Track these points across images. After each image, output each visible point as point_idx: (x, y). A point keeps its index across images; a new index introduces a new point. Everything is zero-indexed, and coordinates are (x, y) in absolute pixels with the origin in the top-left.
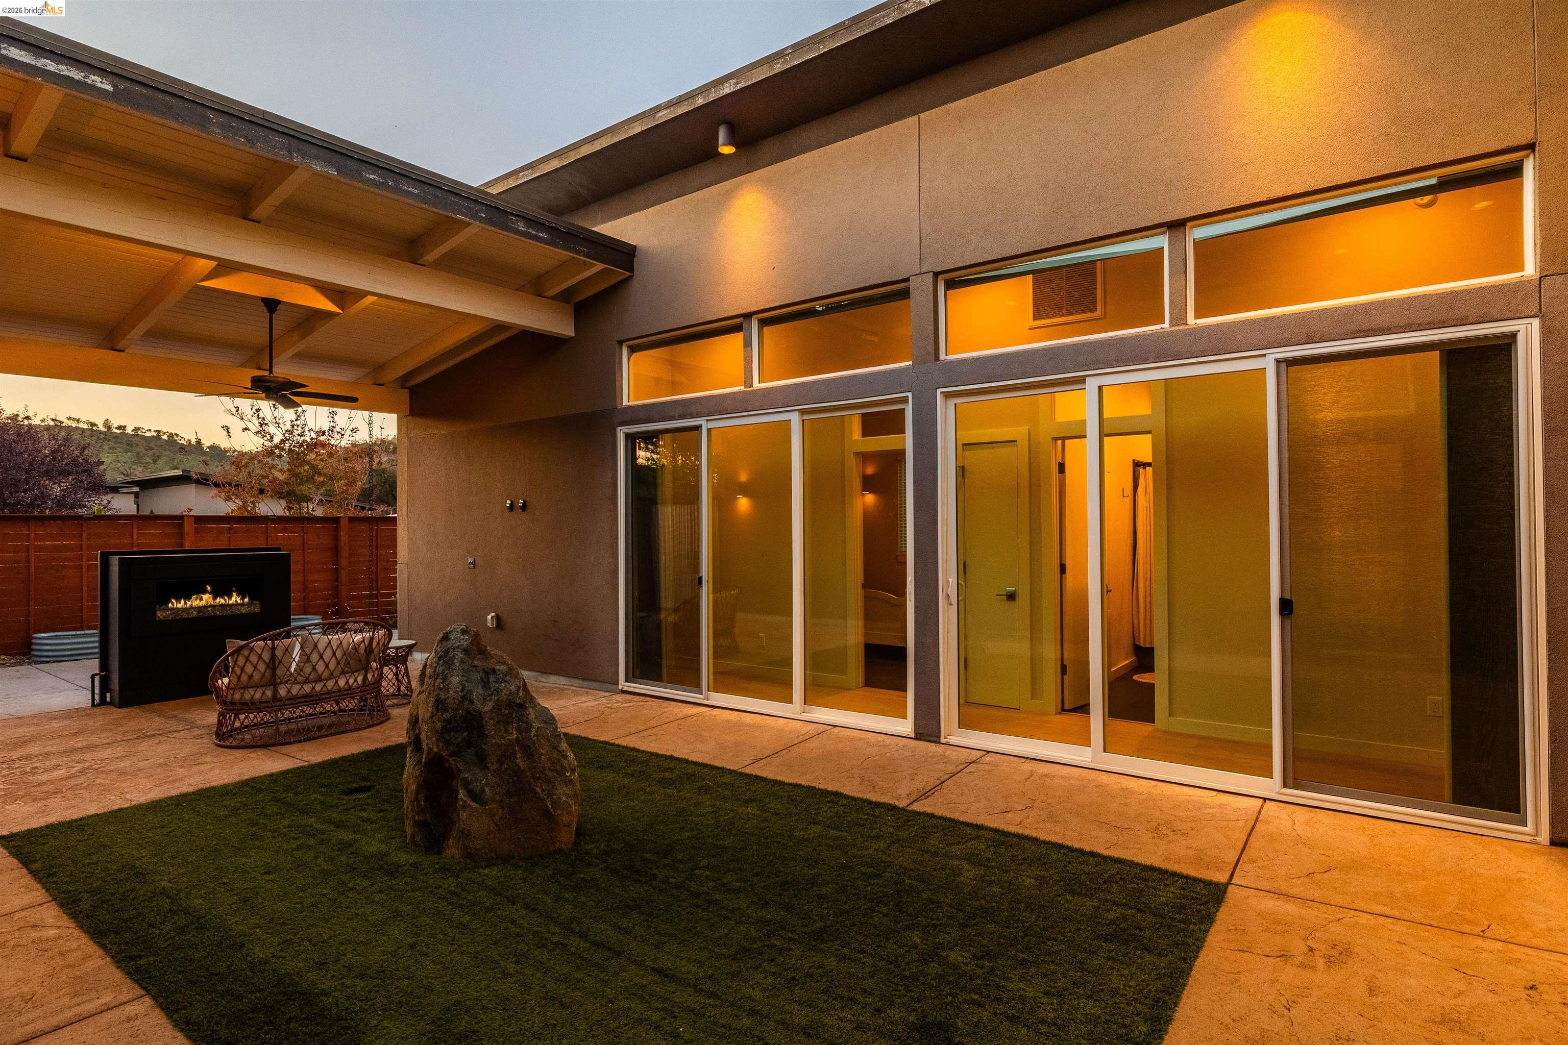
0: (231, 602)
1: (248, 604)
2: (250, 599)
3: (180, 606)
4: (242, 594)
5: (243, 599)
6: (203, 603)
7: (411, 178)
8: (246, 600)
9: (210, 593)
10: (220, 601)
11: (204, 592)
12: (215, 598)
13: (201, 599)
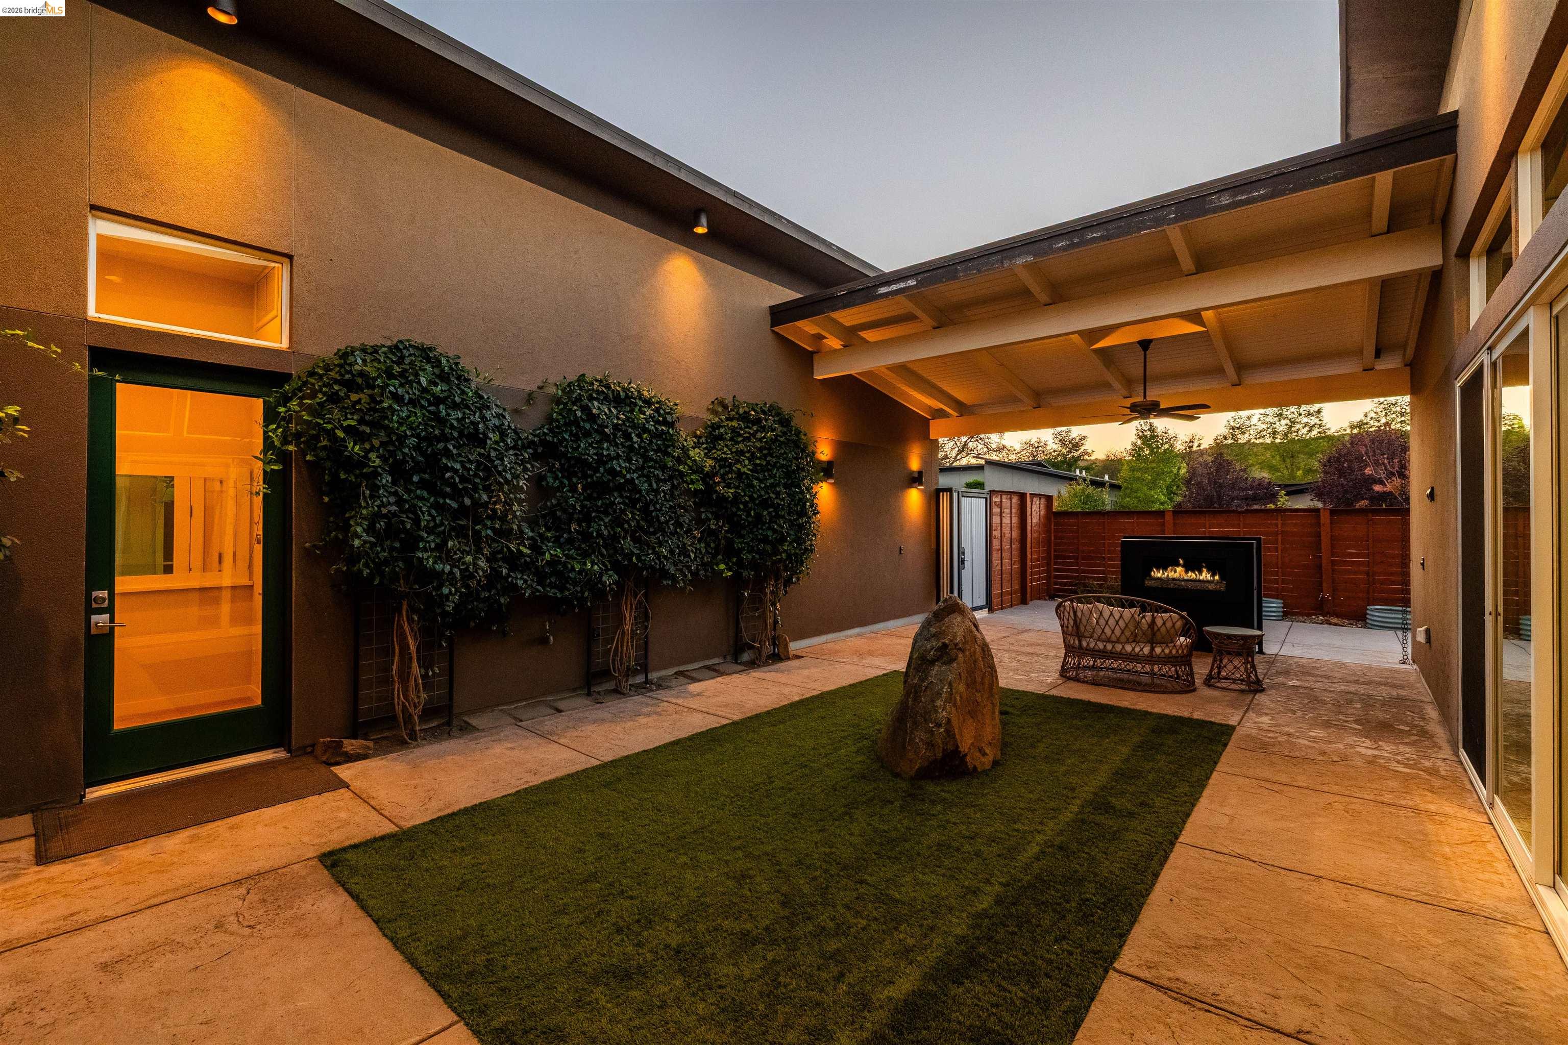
0: (1201, 578)
1: (1218, 582)
2: (1221, 577)
3: (1159, 575)
4: (1212, 571)
5: (1213, 575)
6: (1176, 575)
7: (1093, 226)
8: (1217, 578)
9: (1183, 566)
10: (1191, 575)
11: (1178, 565)
12: (1187, 572)
13: (1175, 572)
